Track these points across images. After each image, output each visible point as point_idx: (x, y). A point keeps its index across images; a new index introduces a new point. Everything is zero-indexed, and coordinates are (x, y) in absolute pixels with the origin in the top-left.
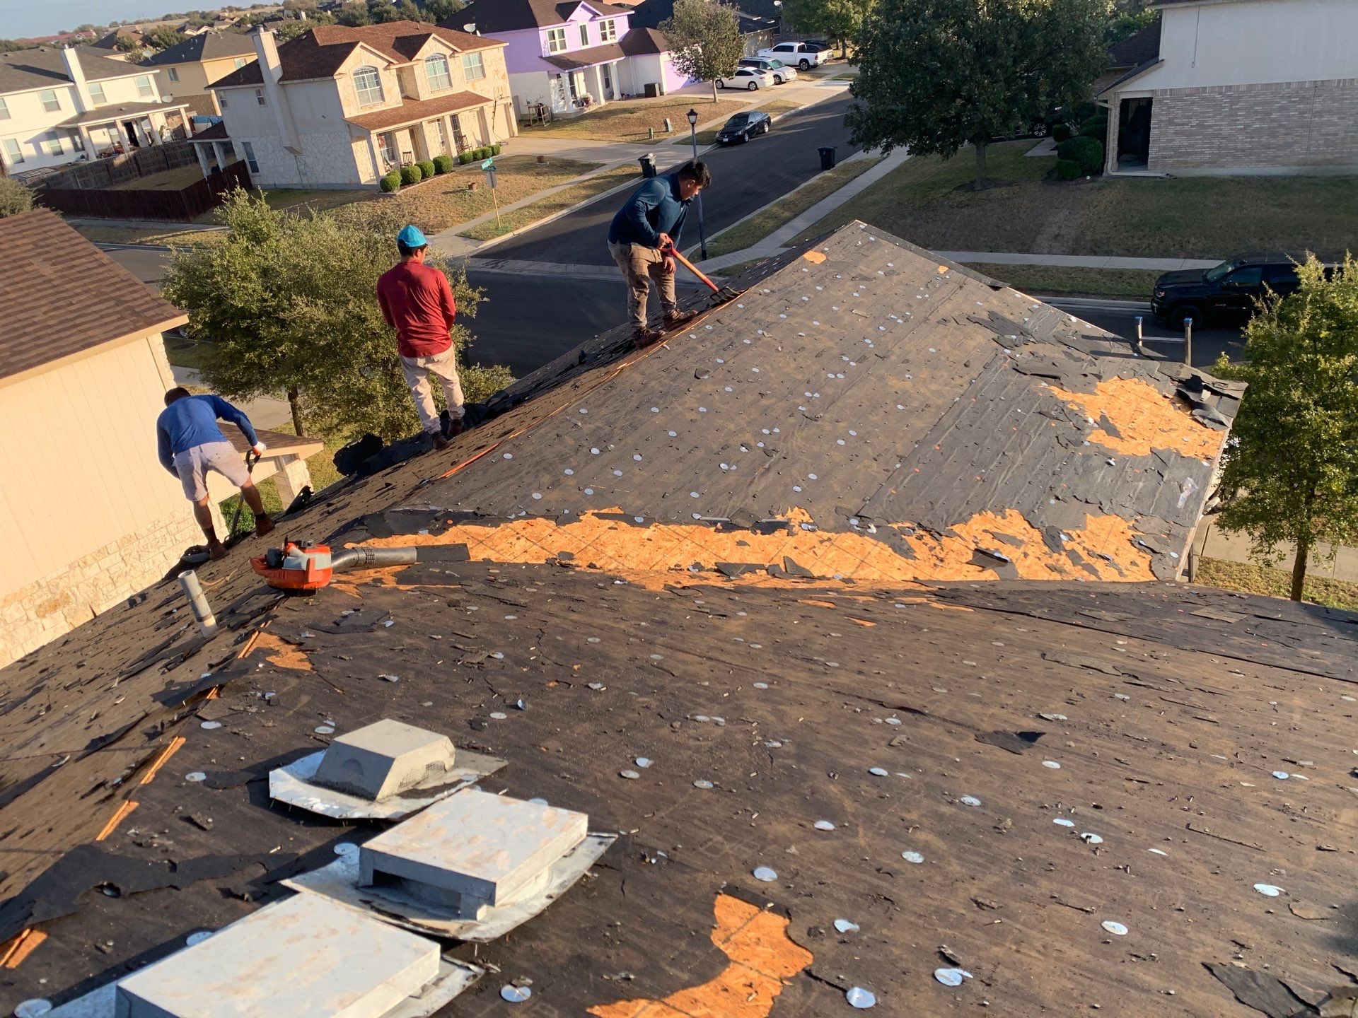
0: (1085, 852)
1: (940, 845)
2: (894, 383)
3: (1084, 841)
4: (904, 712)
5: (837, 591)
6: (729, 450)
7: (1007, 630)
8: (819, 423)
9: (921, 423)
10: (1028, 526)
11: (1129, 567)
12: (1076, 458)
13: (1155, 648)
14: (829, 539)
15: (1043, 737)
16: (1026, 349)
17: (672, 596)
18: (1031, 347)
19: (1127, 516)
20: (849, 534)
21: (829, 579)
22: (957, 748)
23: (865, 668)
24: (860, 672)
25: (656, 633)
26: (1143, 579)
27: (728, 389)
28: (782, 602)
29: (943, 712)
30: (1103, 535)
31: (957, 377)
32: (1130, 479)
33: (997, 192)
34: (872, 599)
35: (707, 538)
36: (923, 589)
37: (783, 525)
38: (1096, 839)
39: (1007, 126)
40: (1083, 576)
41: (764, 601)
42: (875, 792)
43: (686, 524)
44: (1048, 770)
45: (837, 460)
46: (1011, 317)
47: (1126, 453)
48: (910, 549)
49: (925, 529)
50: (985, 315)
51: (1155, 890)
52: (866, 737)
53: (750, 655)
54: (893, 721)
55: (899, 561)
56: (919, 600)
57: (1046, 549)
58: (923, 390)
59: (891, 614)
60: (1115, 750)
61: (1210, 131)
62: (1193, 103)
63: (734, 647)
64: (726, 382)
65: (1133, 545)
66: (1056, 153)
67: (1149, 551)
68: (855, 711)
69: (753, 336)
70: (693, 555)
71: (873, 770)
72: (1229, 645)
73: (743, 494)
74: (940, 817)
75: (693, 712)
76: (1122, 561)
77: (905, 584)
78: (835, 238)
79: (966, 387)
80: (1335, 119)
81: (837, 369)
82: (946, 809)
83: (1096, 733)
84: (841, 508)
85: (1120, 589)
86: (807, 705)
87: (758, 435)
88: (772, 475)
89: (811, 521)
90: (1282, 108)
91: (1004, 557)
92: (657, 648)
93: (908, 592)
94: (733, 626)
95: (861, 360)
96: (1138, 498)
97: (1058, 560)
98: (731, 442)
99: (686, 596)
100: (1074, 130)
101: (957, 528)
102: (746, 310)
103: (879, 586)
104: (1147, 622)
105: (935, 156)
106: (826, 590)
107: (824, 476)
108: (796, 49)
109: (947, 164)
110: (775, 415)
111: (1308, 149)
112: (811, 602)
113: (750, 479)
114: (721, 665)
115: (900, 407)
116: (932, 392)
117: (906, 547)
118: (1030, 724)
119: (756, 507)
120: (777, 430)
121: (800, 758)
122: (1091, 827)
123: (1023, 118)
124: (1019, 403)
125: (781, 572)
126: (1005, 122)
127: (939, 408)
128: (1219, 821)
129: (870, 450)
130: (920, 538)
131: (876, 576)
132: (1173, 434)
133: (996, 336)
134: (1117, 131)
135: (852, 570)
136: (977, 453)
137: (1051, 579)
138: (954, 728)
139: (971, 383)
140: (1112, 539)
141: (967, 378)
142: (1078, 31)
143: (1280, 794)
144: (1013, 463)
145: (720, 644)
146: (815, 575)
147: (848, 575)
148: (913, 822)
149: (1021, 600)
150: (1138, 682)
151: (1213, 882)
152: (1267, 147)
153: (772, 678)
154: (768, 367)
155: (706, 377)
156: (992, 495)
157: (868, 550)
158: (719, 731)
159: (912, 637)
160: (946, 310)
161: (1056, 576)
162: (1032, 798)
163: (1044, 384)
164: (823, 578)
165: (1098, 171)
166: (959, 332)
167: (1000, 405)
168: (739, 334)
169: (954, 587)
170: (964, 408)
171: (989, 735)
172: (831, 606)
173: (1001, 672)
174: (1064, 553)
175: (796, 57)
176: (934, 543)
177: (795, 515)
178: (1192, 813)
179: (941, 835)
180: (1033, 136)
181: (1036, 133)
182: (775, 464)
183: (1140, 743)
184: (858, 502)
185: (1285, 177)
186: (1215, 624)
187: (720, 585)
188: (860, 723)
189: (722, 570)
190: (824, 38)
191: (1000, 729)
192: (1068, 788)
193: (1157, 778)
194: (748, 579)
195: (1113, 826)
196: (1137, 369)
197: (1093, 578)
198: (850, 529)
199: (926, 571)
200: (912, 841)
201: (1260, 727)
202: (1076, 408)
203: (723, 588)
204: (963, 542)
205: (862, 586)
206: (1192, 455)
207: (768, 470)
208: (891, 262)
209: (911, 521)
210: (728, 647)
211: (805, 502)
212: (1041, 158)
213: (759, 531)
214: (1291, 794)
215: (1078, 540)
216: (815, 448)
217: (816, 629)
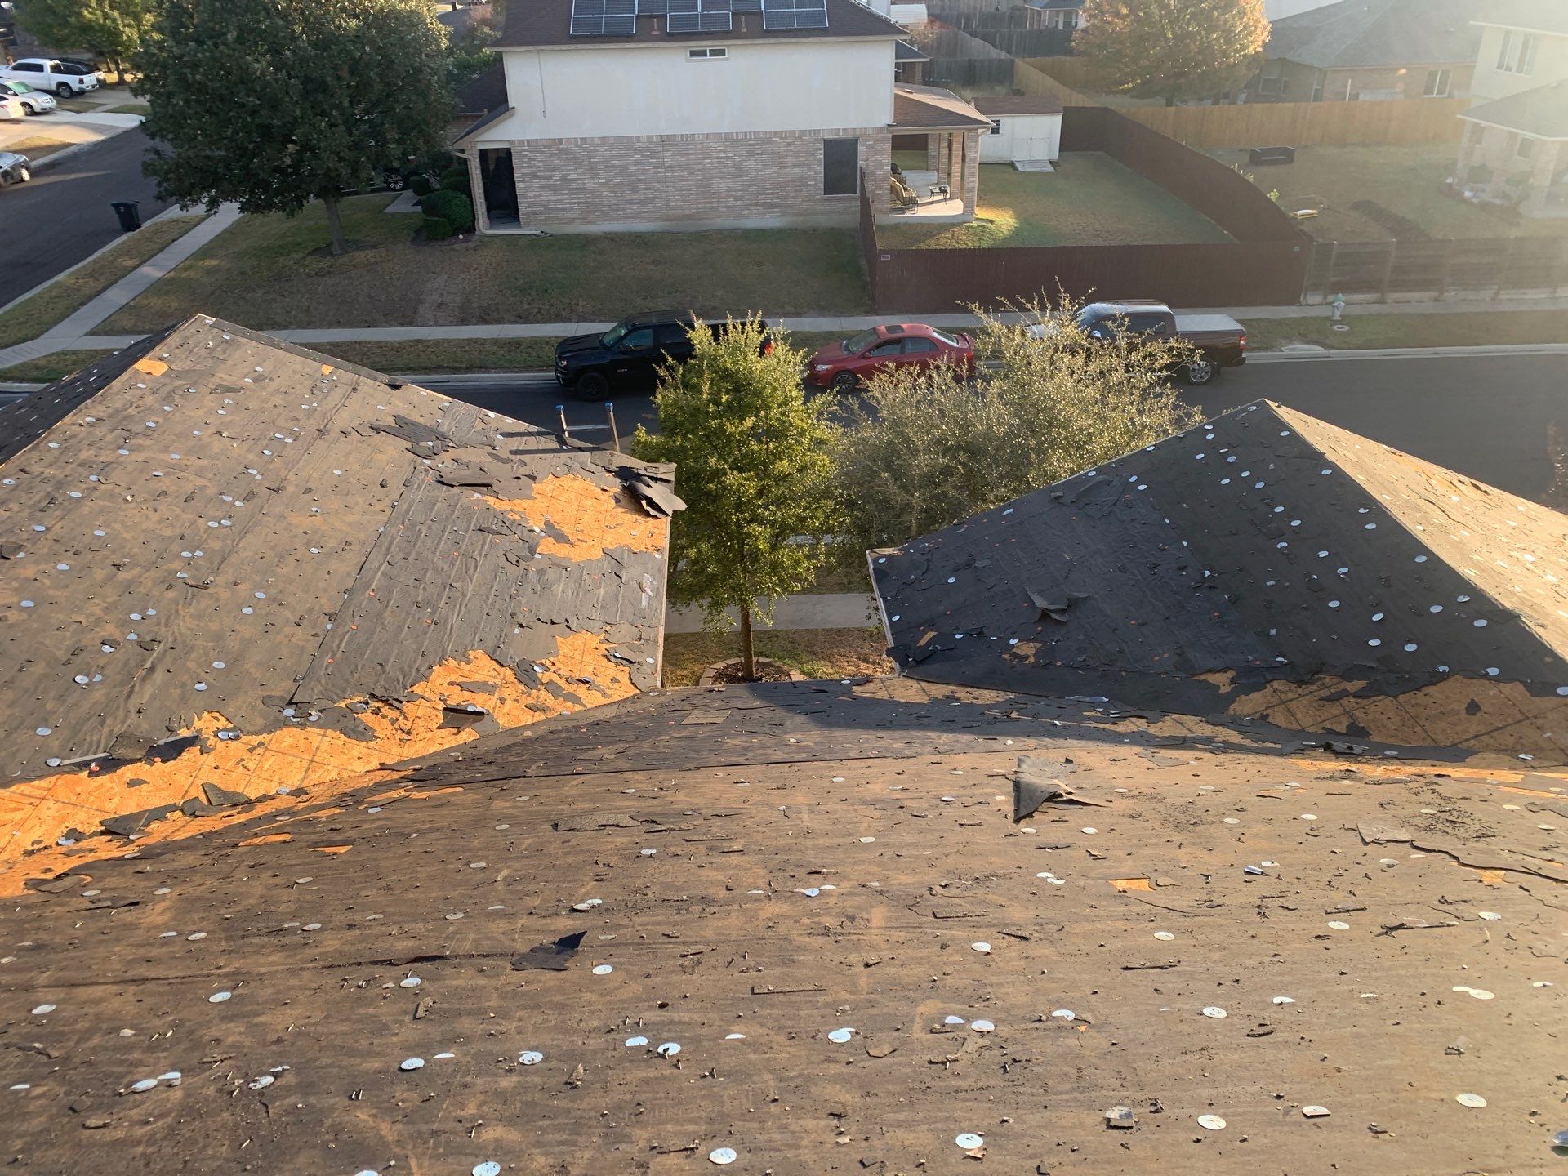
0: (667, 1072)
1: (513, 1136)
2: (301, 522)
3: (662, 1056)
4: (419, 965)
5: (288, 812)
6: (83, 654)
7: (507, 804)
8: (211, 590)
9: (345, 566)
10: (497, 666)
11: (611, 685)
12: (530, 574)
13: (661, 777)
14: (261, 744)
15: (585, 938)
16: (447, 456)
17: (42, 897)
18: (452, 454)
19: (597, 629)
20: (285, 729)
21: (272, 798)
22: (496, 989)
23: (357, 918)
24: (350, 927)
25: (31, 969)
26: (627, 695)
27: (62, 567)
28: (217, 853)
29: (467, 946)
30: (577, 655)
31: (374, 501)
32: (590, 588)
33: (362, 256)
34: (337, 811)
35: (78, 790)
36: (396, 776)
37: (191, 742)
38: (674, 1048)
39: (358, 177)
40: (568, 708)
41: (189, 859)
42: (415, 1097)
43: (40, 777)
44: (601, 979)
45: (248, 636)
46: (421, 421)
47: (580, 560)
48: (367, 728)
49: (380, 699)
50: (391, 422)
51: (746, 1087)
52: (384, 1019)
53: (194, 953)
54: (411, 982)
55: (357, 747)
56: (395, 794)
57: (522, 687)
58: (337, 524)
59: (367, 826)
60: (660, 924)
61: (574, 185)
62: (552, 155)
63: (165, 949)
64: (55, 556)
65: (609, 660)
66: (419, 208)
67: (625, 662)
68: (360, 987)
69: (84, 486)
70: (63, 820)
71: (404, 1066)
72: (726, 751)
73: (121, 713)
74: (502, 1096)
75: (126, 1081)
76: (602, 681)
77: (371, 776)
78: (174, 339)
79: (388, 511)
80: (685, 173)
81: (220, 514)
82: (507, 1082)
83: (635, 908)
84: (270, 697)
85: (609, 713)
86: (294, 1002)
87: (125, 623)
88: (159, 676)
89: (231, 726)
90: (637, 163)
91: (479, 709)
92: (41, 994)
93: (379, 787)
94: (154, 915)
95: (250, 497)
96: (602, 607)
97: (538, 697)
98: (84, 642)
99: (66, 891)
100: (434, 183)
101: (418, 689)
102: (63, 451)
103: (341, 789)
104: (646, 746)
105: (275, 214)
106: (272, 817)
107: (235, 661)
108: (48, 69)
109: (293, 223)
110: (144, 591)
111: (668, 205)
112: (257, 841)
113: (127, 688)
114: (151, 986)
115: (315, 551)
116: (350, 525)
117: (362, 728)
118: (566, 925)
119: (145, 726)
120: (151, 612)
121: (306, 1088)
122: (665, 1035)
123: (374, 168)
124: (454, 522)
125: (203, 809)
126: (355, 172)
127: (362, 543)
128: (777, 971)
129: (288, 614)
130: (376, 712)
131: (333, 775)
132: (621, 530)
133: (409, 445)
134: (481, 184)
135: (300, 777)
136: (421, 591)
137: (535, 720)
138: (485, 963)
139: (393, 507)
140: (587, 659)
141: (387, 502)
142: (418, 71)
143: (818, 915)
144: (464, 595)
145: (142, 951)
146: (253, 797)
147: (297, 784)
148: (473, 1118)
149: (511, 759)
150: (659, 828)
151: (793, 1050)
152: (631, 202)
153: (236, 980)
154: (118, 526)
155: (21, 555)
156: (450, 638)
157: (316, 744)
158: (177, 1095)
159: (401, 851)
160: (343, 420)
161: (540, 716)
162: (595, 1023)
163: (477, 495)
164: (264, 798)
165: (471, 229)
166: (365, 446)
167: (434, 528)
168: (60, 485)
169: (432, 763)
170: (393, 539)
171: (524, 956)
172: (287, 837)
173: (516, 865)
174: (542, 688)
175: (52, 79)
176: (395, 713)
177: (206, 724)
178: (752, 973)
179: (510, 1122)
180: (389, 189)
181: (392, 185)
182: (160, 659)
183: (682, 905)
184: (290, 685)
185: (653, 233)
186: (706, 729)
187: (117, 854)
188: (369, 1002)
189: (114, 829)
190: (87, 56)
191: (536, 945)
192: (626, 993)
193: (708, 943)
194: (158, 832)
195: (685, 1023)
196: (569, 462)
197: (578, 708)
198: (286, 723)
199: (394, 753)
200: (479, 1147)
201: (780, 842)
202: (517, 518)
203: (122, 858)
204: (428, 704)
205: (320, 795)
206: (642, 548)
207: (152, 670)
208: (259, 365)
209: (361, 693)
210: (155, 952)
211: (217, 702)
212: (404, 215)
213: (158, 759)
214: (827, 910)
215: (553, 668)
216: (214, 626)
217: (276, 881)
